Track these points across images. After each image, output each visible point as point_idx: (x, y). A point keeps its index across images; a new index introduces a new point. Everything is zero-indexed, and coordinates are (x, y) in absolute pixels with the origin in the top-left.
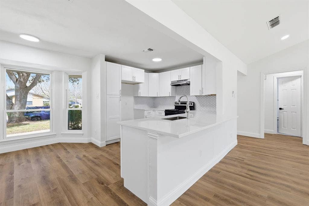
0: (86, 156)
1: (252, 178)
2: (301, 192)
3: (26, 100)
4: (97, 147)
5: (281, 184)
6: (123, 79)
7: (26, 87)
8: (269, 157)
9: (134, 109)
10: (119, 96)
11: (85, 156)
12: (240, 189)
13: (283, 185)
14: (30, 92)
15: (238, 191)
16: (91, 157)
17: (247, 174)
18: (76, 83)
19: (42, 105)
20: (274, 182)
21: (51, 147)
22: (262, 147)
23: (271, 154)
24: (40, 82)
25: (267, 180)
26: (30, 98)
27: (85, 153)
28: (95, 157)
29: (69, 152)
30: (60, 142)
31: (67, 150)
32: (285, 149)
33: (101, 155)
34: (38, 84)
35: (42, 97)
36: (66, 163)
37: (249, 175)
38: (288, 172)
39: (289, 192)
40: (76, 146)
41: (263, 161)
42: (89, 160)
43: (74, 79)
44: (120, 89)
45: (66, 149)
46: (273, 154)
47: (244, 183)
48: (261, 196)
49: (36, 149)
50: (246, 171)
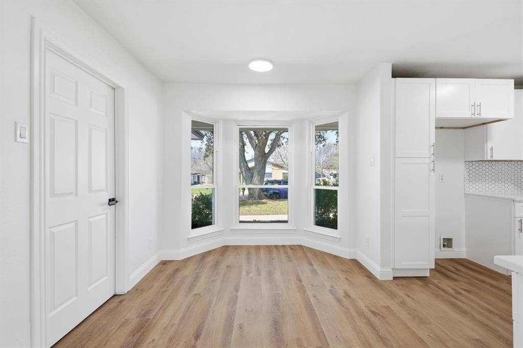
0: (351, 296)
3: (265, 171)
4: (370, 276)
6: (440, 115)
7: (265, 153)
9: (465, 194)
10: (428, 161)
11: (349, 296)
14: (268, 160)
16: (362, 305)
18: (322, 145)
19: (280, 178)
21: (289, 250)
24: (279, 146)
26: (268, 169)
27: (346, 287)
28: (373, 309)
29: (316, 274)
30: (302, 245)
31: (312, 265)
33: (388, 308)
34: (277, 149)
35: (281, 167)
36: (312, 299)
40: (329, 260)
42: (360, 314)
43: (319, 138)
44: (433, 141)
45: (311, 263)
49: (269, 248)
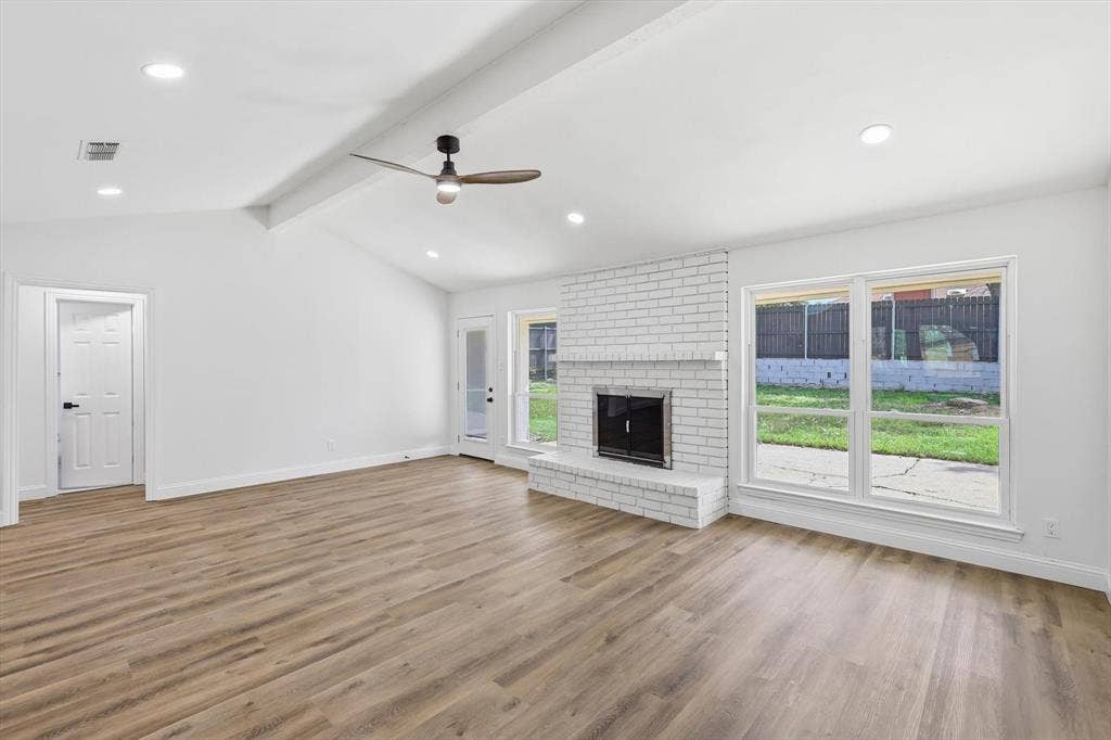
1: (53, 654)
2: (193, 607)
5: (145, 619)
8: (74, 572)
12: (36, 706)
13: (152, 616)
15: (33, 716)
17: (31, 655)
20: (127, 625)
22: (30, 552)
23: (79, 560)
25: (103, 633)
32: (108, 532)
37: (39, 652)
38: (146, 585)
39: (170, 621)
41: (61, 592)
46: (83, 559)
47: (37, 682)
48: (112, 676)
50: (21, 649)
